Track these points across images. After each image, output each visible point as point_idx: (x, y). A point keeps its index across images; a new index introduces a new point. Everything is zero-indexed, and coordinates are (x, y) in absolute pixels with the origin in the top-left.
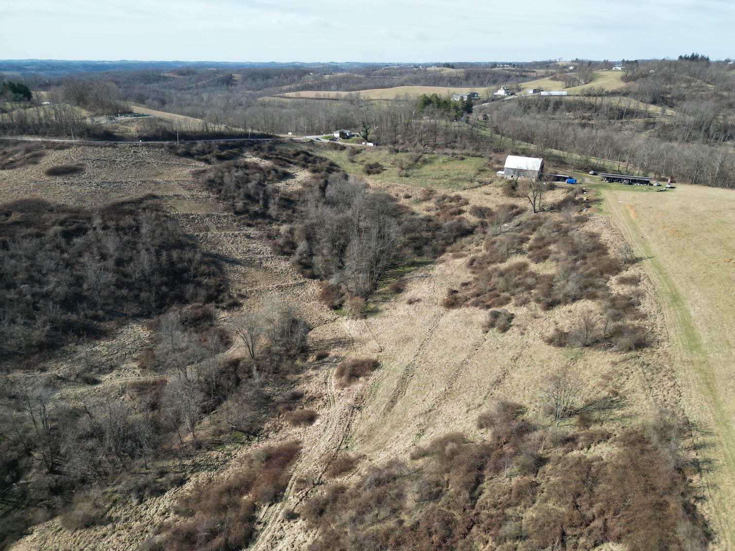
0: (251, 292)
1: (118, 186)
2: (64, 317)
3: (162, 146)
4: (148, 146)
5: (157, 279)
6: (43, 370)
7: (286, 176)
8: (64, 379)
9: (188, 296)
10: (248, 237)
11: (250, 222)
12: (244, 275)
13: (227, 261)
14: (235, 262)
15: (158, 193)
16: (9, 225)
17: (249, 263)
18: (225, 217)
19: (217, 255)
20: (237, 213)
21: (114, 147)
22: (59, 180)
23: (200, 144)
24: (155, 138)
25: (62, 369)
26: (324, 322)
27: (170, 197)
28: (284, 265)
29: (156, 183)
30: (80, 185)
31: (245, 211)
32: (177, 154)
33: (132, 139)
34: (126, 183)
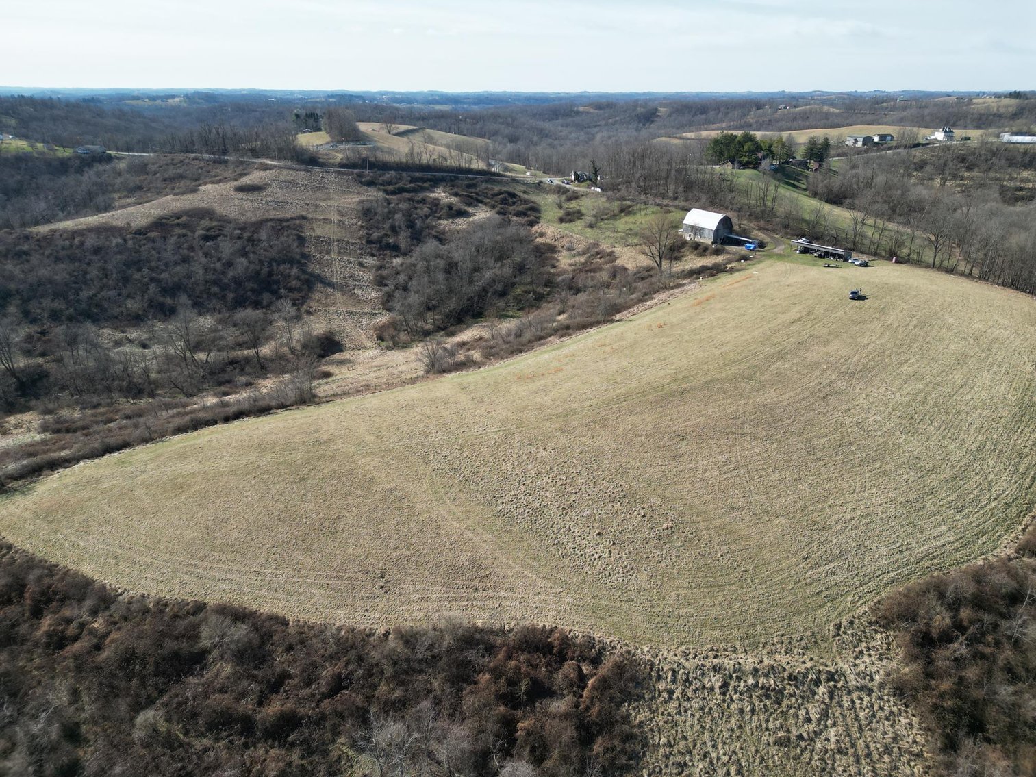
0: (319, 310)
1: (282, 205)
2: (161, 299)
3: (352, 174)
4: (339, 172)
5: (250, 285)
6: (123, 332)
7: (461, 214)
8: (130, 341)
9: (265, 303)
10: (361, 265)
11: (375, 253)
12: (327, 297)
13: (322, 282)
14: (331, 285)
15: (310, 216)
16: (172, 225)
17: (342, 288)
18: (353, 244)
19: (319, 275)
20: (369, 242)
21: (308, 171)
22: (240, 195)
23: (389, 175)
24: (354, 166)
25: (135, 334)
26: (360, 347)
27: (317, 220)
28: (374, 294)
29: (317, 206)
30: (252, 201)
31: (379, 241)
32: (361, 182)
33: (333, 165)
34: (291, 203)
